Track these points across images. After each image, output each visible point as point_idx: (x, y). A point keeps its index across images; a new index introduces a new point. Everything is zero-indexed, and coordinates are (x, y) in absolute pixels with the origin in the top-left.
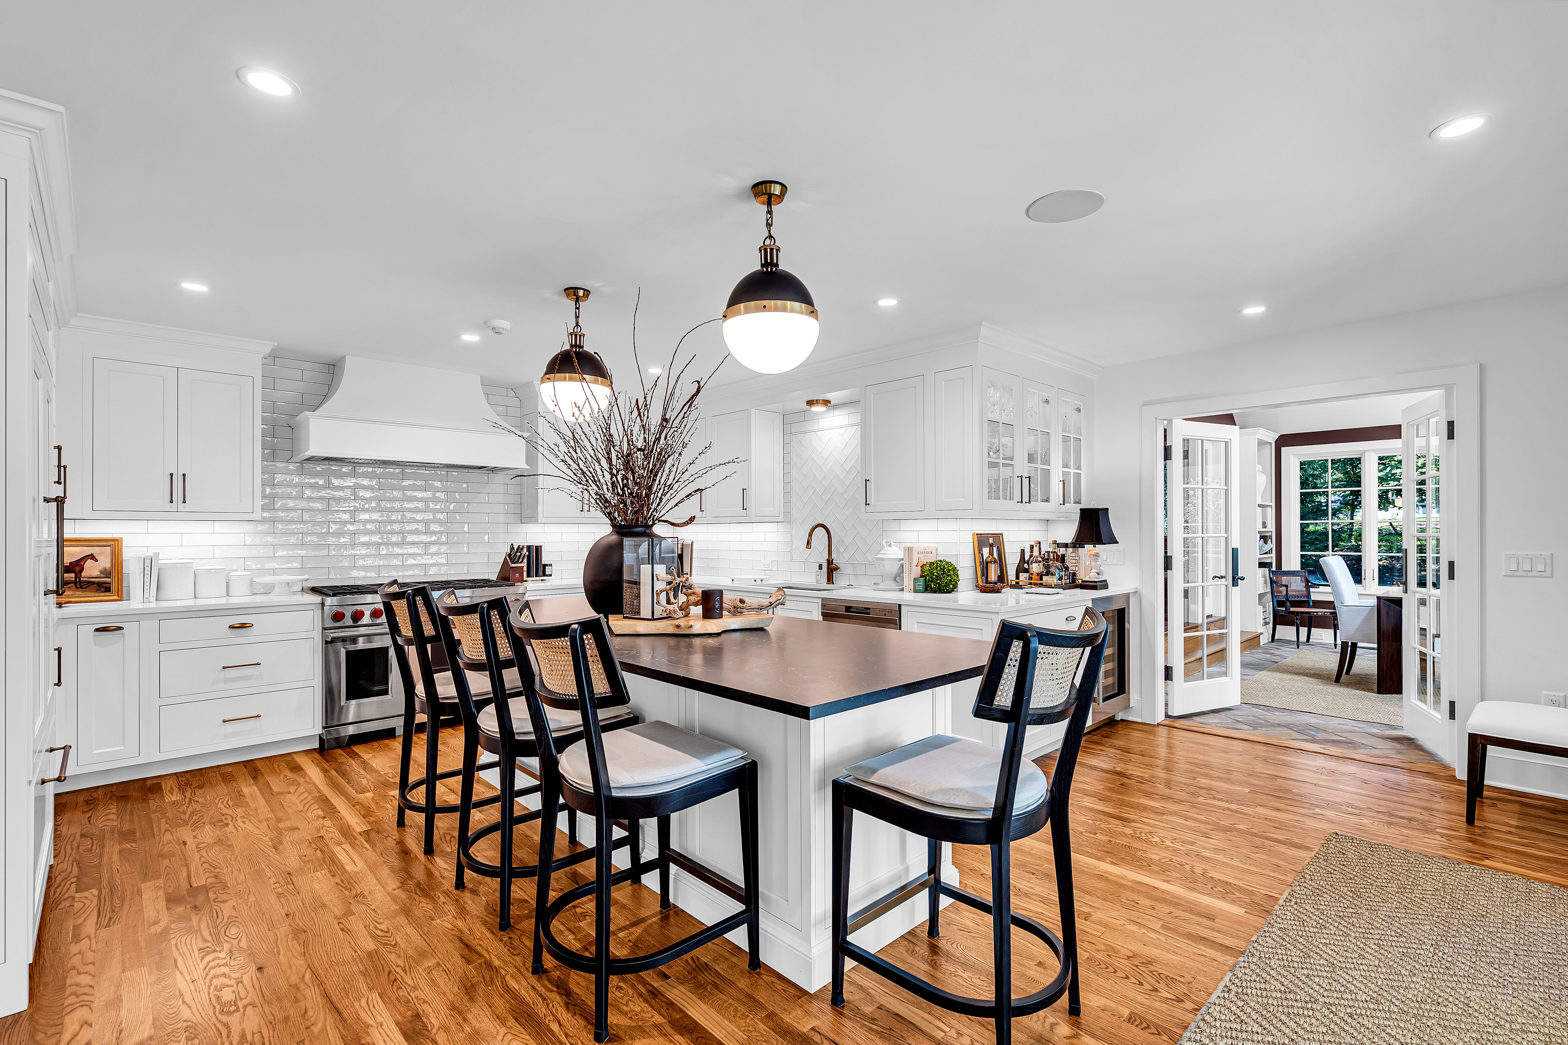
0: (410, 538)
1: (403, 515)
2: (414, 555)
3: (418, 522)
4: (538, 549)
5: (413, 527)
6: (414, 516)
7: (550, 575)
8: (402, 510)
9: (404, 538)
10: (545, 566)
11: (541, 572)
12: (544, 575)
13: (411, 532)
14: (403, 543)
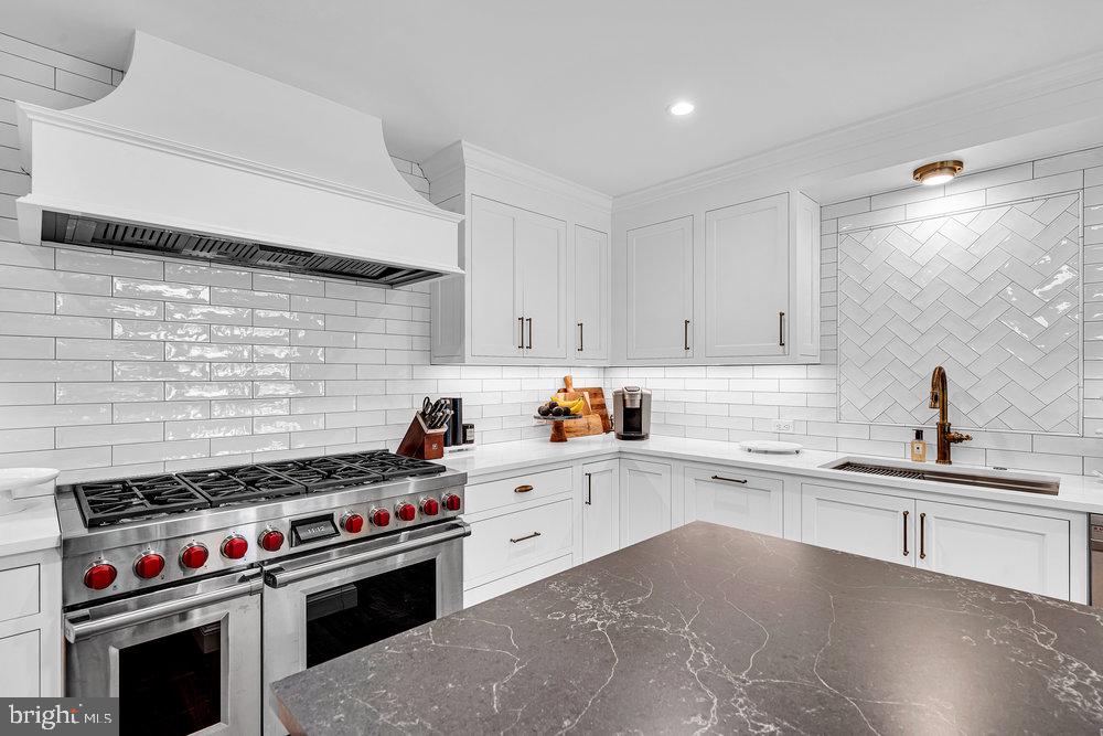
0: (266, 390)
1: (252, 352)
2: (271, 419)
3: (278, 362)
4: (456, 404)
5: (269, 370)
6: (270, 351)
7: (472, 442)
8: (252, 342)
9: (254, 390)
10: (465, 427)
11: (461, 438)
12: (465, 441)
13: (266, 380)
14: (254, 399)
